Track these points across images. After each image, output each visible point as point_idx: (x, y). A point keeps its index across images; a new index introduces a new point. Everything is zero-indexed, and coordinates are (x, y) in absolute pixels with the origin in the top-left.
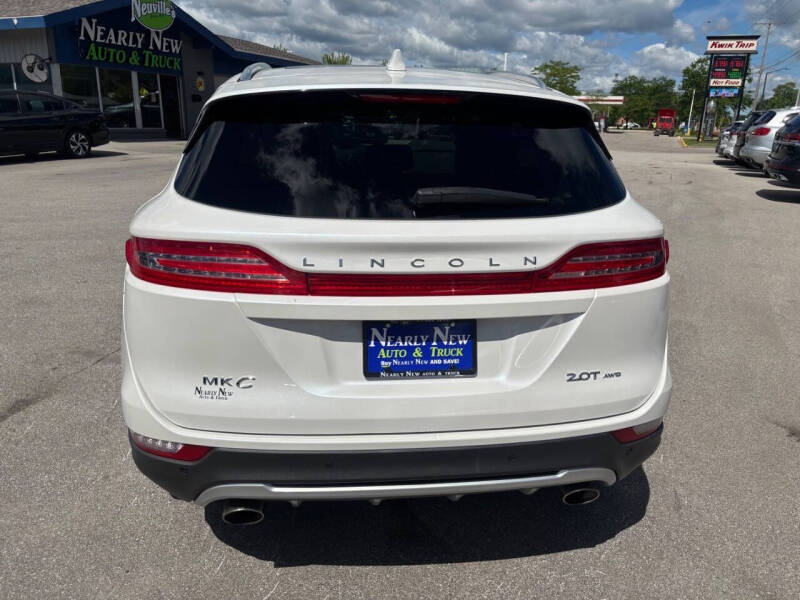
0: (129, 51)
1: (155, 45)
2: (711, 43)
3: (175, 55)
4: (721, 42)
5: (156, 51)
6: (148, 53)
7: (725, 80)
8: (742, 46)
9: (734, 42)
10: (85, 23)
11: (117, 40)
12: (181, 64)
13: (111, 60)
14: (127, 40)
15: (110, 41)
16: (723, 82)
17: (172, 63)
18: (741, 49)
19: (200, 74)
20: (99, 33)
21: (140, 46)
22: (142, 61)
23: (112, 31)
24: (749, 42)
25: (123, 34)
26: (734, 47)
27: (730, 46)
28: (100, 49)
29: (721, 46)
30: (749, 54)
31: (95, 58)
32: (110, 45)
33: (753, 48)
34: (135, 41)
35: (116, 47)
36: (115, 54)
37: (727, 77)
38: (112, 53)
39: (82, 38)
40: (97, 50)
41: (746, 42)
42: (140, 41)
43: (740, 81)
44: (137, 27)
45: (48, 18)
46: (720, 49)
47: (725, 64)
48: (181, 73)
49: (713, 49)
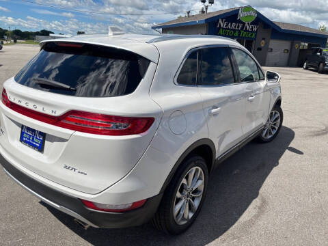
1: (246, 28)
3: (254, 32)
5: (246, 30)
6: (242, 31)
10: (220, 21)
11: (231, 27)
12: (256, 35)
13: (227, 34)
14: (235, 27)
15: (229, 27)
17: (252, 35)
19: (264, 39)
20: (225, 25)
21: (240, 29)
22: (239, 35)
23: (230, 24)
25: (234, 24)
28: (224, 30)
31: (221, 34)
32: (228, 29)
34: (238, 27)
35: (230, 29)
36: (229, 32)
39: (218, 26)
42: (240, 27)
44: (240, 21)
45: (206, 20)
48: (255, 39)
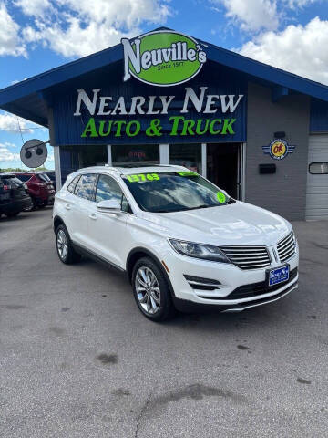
0: (146, 119)
1: (191, 107)
3: (227, 115)
6: (177, 119)
10: (82, 95)
11: (128, 109)
13: (118, 134)
14: (145, 108)
15: (118, 111)
19: (280, 135)
20: (103, 104)
21: (165, 111)
23: (121, 101)
25: (138, 101)
28: (102, 123)
31: (94, 134)
32: (118, 117)
34: (158, 107)
35: (127, 118)
36: (124, 126)
38: (119, 127)
39: (78, 113)
40: (97, 125)
42: (166, 106)
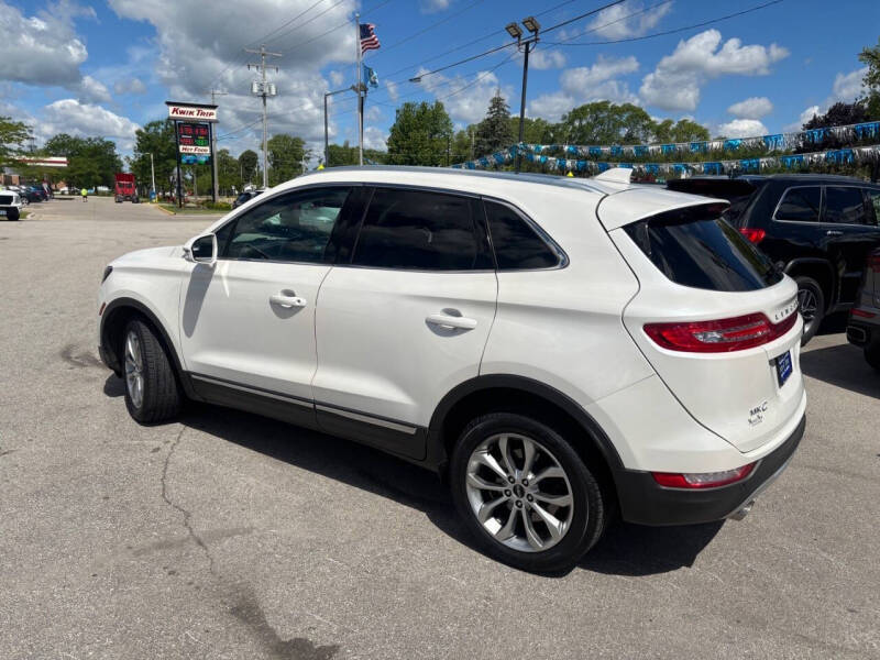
2: (171, 108)
4: (182, 109)
7: (193, 148)
8: (203, 114)
9: (195, 110)
16: (192, 149)
18: (202, 117)
24: (209, 111)
26: (195, 115)
27: (191, 113)
29: (182, 112)
30: (211, 122)
33: (213, 117)
37: (195, 144)
41: (206, 111)
43: (208, 148)
46: (182, 116)
47: (191, 131)
49: (175, 115)
